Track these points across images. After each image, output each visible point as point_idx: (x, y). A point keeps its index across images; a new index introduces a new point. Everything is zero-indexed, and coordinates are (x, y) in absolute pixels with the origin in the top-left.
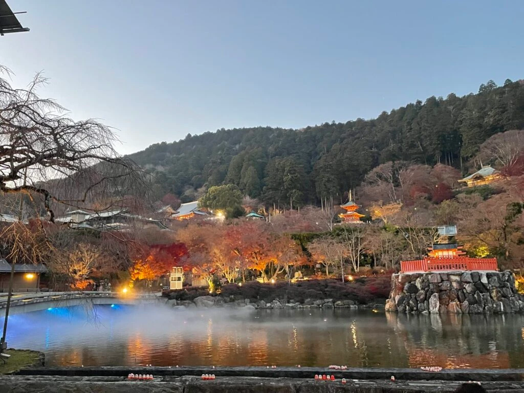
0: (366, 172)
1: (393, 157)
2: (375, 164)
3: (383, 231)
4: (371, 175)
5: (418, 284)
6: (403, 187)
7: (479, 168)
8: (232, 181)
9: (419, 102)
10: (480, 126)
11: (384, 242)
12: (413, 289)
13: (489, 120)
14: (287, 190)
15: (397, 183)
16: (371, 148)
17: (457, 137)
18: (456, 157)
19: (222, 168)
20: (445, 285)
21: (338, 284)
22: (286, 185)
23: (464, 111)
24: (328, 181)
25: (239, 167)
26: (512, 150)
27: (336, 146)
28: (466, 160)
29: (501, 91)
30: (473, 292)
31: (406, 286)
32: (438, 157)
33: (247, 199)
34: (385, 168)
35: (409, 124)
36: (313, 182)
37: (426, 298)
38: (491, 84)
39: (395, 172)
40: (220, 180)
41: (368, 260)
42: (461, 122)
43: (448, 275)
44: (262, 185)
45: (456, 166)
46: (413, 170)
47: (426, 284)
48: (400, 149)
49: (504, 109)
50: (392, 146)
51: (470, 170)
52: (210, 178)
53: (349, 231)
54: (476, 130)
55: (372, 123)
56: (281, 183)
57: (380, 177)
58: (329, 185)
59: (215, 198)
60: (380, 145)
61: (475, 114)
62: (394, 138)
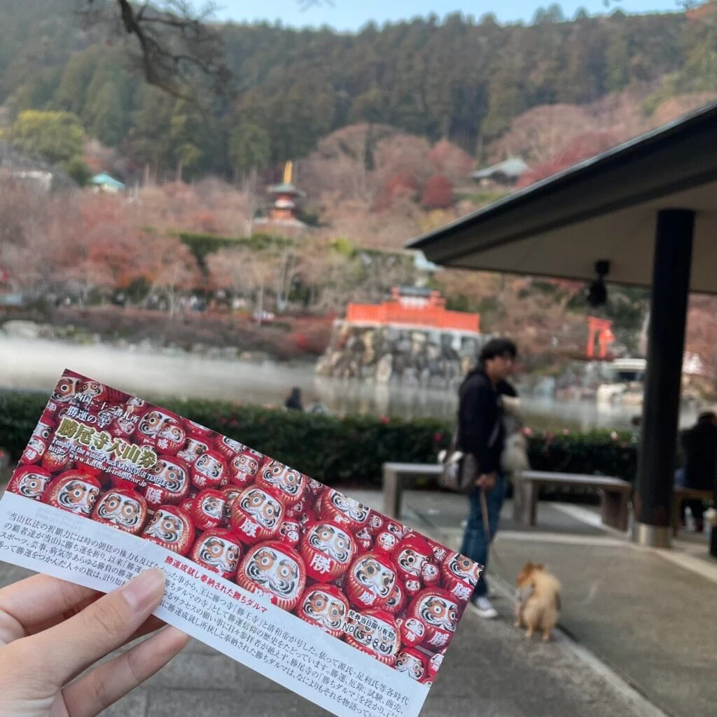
0: (323, 133)
1: (371, 114)
2: (340, 121)
3: (333, 251)
4: (329, 142)
5: (368, 340)
6: (380, 174)
7: (504, 158)
8: (67, 105)
9: (433, 18)
10: (521, 86)
11: (331, 269)
12: (360, 347)
13: (537, 78)
14: (175, 143)
15: (370, 164)
16: (337, 88)
17: (481, 98)
18: (473, 132)
19: (48, 73)
20: (404, 345)
21: (249, 327)
22: (174, 132)
23: (501, 52)
24: (255, 139)
25: (86, 79)
26: (559, 139)
27: (277, 72)
28: (487, 140)
29: (566, 29)
30: (438, 359)
31: (351, 342)
32: (445, 126)
33: (94, 146)
34: (355, 133)
35: (410, 56)
36: (226, 135)
37: (375, 361)
38: (555, 10)
39: (370, 143)
40: (41, 98)
41: (302, 293)
42: (494, 71)
43: (411, 332)
44: (128, 124)
45: (470, 149)
46: (399, 144)
47: (379, 341)
48: (386, 100)
49: (562, 63)
50: (373, 93)
51: (490, 160)
52: (21, 90)
53: (280, 243)
54: (513, 91)
55: (347, 41)
56: (165, 126)
57: (345, 148)
58: (254, 147)
59: (30, 134)
60: (355, 86)
61: (519, 61)
62: (379, 77)
